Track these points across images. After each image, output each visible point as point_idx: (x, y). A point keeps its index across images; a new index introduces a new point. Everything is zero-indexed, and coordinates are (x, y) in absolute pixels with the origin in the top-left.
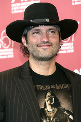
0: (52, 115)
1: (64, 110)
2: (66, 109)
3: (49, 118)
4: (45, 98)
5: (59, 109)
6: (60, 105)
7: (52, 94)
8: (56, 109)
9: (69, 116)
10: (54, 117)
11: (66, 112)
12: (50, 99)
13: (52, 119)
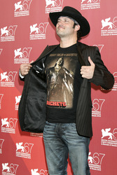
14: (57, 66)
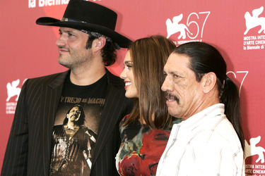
0: (72, 133)
1: (87, 129)
2: (89, 128)
3: (68, 136)
4: (68, 113)
5: (81, 128)
6: (83, 123)
7: (80, 109)
8: (78, 127)
9: (90, 137)
10: (74, 136)
11: (87, 132)
12: (75, 115)
13: (70, 138)
14: (70, 125)
